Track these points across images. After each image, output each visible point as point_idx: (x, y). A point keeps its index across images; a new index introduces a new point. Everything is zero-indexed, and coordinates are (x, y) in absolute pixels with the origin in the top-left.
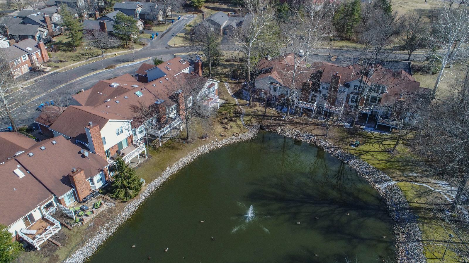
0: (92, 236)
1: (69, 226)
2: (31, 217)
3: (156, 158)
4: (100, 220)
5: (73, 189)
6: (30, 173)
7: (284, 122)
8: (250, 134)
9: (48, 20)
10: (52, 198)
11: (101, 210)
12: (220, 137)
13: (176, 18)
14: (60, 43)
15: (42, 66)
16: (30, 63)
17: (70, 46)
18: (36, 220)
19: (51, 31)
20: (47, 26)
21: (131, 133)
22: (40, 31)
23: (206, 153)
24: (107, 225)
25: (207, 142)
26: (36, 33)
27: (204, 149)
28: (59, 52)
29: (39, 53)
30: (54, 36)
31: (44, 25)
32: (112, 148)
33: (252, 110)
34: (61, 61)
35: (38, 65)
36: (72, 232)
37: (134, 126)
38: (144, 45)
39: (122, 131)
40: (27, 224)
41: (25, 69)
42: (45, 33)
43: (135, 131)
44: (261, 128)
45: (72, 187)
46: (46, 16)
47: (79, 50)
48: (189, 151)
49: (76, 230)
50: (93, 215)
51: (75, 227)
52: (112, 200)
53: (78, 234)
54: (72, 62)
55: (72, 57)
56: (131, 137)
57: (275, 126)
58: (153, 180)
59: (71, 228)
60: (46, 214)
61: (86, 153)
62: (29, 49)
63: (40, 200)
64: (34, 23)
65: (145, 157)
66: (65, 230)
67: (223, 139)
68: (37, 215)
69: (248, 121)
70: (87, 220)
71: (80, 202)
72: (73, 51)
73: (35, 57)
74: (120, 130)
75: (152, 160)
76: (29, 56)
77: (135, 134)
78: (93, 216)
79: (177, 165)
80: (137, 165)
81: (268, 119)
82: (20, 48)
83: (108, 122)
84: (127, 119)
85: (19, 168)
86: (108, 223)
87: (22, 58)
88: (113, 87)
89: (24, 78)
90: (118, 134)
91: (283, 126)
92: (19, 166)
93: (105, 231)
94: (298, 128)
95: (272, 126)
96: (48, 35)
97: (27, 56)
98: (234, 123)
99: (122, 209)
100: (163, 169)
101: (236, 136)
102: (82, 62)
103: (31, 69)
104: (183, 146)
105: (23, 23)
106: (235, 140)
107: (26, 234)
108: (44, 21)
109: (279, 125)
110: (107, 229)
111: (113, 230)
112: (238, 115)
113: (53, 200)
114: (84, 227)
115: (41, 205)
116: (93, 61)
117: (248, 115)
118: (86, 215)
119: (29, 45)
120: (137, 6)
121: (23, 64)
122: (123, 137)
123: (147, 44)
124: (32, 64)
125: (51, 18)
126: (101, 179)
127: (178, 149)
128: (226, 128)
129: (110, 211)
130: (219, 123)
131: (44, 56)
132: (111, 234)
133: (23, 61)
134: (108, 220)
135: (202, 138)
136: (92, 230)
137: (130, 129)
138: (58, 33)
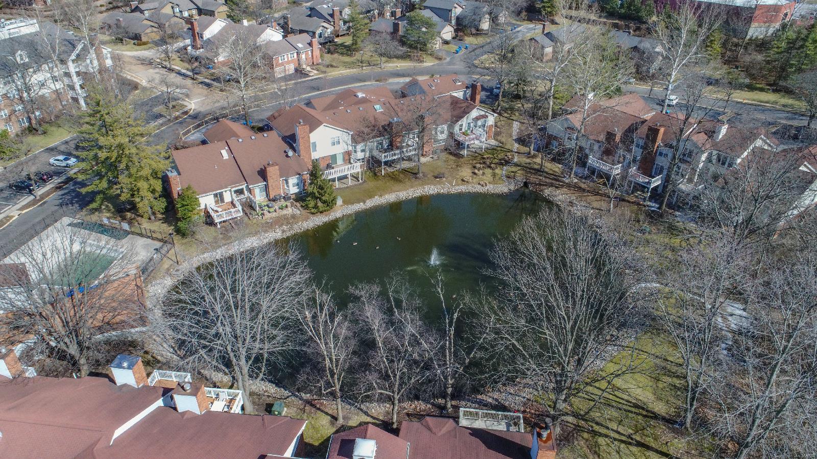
0: (266, 231)
1: (250, 216)
2: (221, 195)
3: (372, 184)
4: (279, 221)
5: (265, 183)
6: (234, 157)
7: (561, 184)
8: (503, 188)
9: (337, 14)
10: (244, 184)
11: (285, 212)
12: (460, 182)
13: (510, 28)
14: (342, 45)
15: (308, 68)
16: (297, 63)
17: (349, 50)
18: (225, 202)
19: (337, 28)
20: (334, 22)
21: (350, 148)
22: (323, 26)
23: (433, 194)
24: (285, 227)
25: (440, 183)
26: (317, 28)
27: (431, 189)
28: (336, 55)
29: (310, 53)
30: (338, 36)
31: (331, 20)
32: (323, 158)
33: (528, 161)
34: (332, 66)
35: (304, 66)
36: (250, 222)
37: (355, 141)
38: (440, 59)
39: (339, 143)
40: (217, 202)
41: (291, 69)
42: (329, 31)
43: (355, 147)
44: (526, 185)
45: (265, 181)
46: (335, 9)
47: (357, 56)
48: (412, 187)
49: (255, 221)
50: (275, 213)
51: (256, 218)
52: (300, 208)
53: (255, 225)
54: (344, 68)
55: (347, 62)
56: (348, 153)
57: (546, 185)
58: (353, 204)
59: (251, 218)
60: (236, 199)
61: (291, 153)
62: (300, 45)
63: (233, 183)
64: (321, 16)
65: (359, 181)
66: (246, 219)
67: (462, 184)
68: (227, 197)
69: (512, 172)
70: (268, 215)
71: (270, 200)
72: (350, 55)
73: (303, 56)
74: (336, 140)
75: (365, 185)
76: (298, 54)
77: (355, 152)
78: (274, 215)
79: (390, 198)
80: (345, 186)
81: (540, 176)
82: (290, 42)
83: (322, 126)
84: (347, 129)
85: (226, 150)
86: (287, 226)
87: (289, 55)
88: (357, 97)
89: (286, 78)
90: (334, 144)
91: (557, 187)
92: (227, 148)
93: (281, 232)
94: (576, 195)
95: (540, 185)
96: (331, 33)
97: (295, 55)
98: (491, 171)
99: (307, 219)
100: (371, 197)
101: (482, 186)
102: (355, 70)
103: (296, 70)
104: (409, 179)
105: (310, 16)
106: (479, 189)
107: (213, 210)
108: (332, 15)
109: (552, 185)
110: (283, 231)
111: (288, 234)
112: (506, 162)
113: (244, 187)
114: (263, 222)
115: (232, 188)
116: (366, 70)
117: (516, 165)
118: (269, 212)
119: (300, 41)
120: (456, 5)
121: (289, 62)
122: (339, 150)
123: (445, 59)
124: (299, 64)
125: (341, 12)
126: (298, 185)
127: (400, 181)
128: (475, 173)
129: (294, 216)
130: (470, 166)
131: (314, 57)
132: (285, 237)
133: (290, 59)
134: (288, 223)
135: (436, 177)
136: (269, 226)
137: (350, 142)
138: (345, 32)
